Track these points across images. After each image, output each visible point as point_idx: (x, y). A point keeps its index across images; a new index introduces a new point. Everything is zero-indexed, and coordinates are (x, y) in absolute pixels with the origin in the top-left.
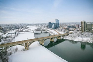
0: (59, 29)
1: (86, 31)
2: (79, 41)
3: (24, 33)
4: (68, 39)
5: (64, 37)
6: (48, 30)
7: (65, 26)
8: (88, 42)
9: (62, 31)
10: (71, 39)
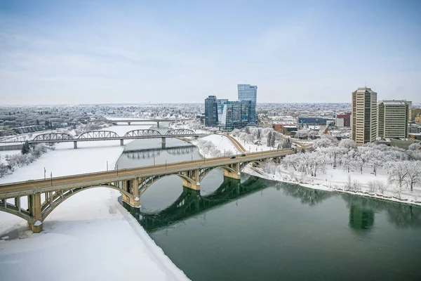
0: (248, 131)
1: (378, 138)
2: (331, 190)
3: (76, 147)
4: (276, 179)
5: (260, 170)
6: (197, 137)
7: (289, 117)
8: (376, 194)
9: (265, 140)
10: (293, 181)
